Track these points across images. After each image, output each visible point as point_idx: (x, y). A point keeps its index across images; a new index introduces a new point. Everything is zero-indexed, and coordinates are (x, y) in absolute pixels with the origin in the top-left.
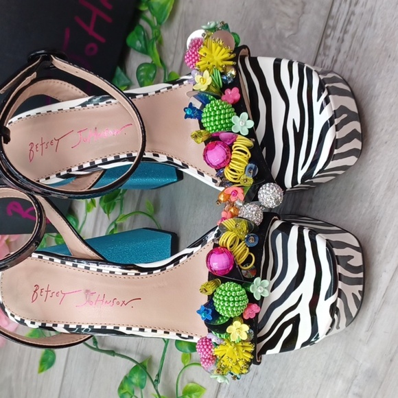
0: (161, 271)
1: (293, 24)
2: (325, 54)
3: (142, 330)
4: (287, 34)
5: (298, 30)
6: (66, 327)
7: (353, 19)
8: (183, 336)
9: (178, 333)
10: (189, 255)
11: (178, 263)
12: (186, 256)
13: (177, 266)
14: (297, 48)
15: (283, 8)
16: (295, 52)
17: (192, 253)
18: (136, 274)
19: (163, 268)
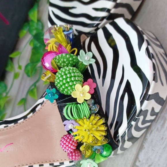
0: (24, 120)
8: (55, 164)
9: (50, 163)
10: (41, 104)
11: (35, 111)
12: (40, 105)
13: (35, 113)
17: (43, 102)
18: (5, 127)
19: (25, 117)
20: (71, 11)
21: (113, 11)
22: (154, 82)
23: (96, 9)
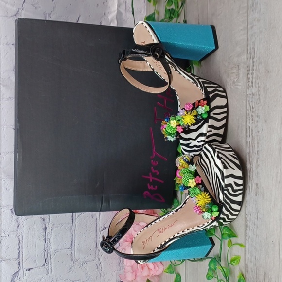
1: (237, 75)
2: (249, 82)
3: (183, 232)
4: (236, 80)
5: (239, 77)
6: (158, 248)
7: (254, 64)
8: (200, 226)
13: (186, 204)
14: (240, 84)
15: (232, 71)
16: (240, 85)
20: (190, 145)
21: (206, 140)
22: (225, 169)
23: (199, 142)
